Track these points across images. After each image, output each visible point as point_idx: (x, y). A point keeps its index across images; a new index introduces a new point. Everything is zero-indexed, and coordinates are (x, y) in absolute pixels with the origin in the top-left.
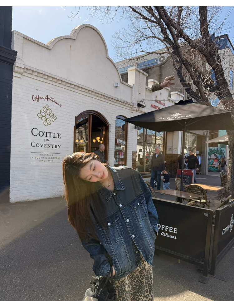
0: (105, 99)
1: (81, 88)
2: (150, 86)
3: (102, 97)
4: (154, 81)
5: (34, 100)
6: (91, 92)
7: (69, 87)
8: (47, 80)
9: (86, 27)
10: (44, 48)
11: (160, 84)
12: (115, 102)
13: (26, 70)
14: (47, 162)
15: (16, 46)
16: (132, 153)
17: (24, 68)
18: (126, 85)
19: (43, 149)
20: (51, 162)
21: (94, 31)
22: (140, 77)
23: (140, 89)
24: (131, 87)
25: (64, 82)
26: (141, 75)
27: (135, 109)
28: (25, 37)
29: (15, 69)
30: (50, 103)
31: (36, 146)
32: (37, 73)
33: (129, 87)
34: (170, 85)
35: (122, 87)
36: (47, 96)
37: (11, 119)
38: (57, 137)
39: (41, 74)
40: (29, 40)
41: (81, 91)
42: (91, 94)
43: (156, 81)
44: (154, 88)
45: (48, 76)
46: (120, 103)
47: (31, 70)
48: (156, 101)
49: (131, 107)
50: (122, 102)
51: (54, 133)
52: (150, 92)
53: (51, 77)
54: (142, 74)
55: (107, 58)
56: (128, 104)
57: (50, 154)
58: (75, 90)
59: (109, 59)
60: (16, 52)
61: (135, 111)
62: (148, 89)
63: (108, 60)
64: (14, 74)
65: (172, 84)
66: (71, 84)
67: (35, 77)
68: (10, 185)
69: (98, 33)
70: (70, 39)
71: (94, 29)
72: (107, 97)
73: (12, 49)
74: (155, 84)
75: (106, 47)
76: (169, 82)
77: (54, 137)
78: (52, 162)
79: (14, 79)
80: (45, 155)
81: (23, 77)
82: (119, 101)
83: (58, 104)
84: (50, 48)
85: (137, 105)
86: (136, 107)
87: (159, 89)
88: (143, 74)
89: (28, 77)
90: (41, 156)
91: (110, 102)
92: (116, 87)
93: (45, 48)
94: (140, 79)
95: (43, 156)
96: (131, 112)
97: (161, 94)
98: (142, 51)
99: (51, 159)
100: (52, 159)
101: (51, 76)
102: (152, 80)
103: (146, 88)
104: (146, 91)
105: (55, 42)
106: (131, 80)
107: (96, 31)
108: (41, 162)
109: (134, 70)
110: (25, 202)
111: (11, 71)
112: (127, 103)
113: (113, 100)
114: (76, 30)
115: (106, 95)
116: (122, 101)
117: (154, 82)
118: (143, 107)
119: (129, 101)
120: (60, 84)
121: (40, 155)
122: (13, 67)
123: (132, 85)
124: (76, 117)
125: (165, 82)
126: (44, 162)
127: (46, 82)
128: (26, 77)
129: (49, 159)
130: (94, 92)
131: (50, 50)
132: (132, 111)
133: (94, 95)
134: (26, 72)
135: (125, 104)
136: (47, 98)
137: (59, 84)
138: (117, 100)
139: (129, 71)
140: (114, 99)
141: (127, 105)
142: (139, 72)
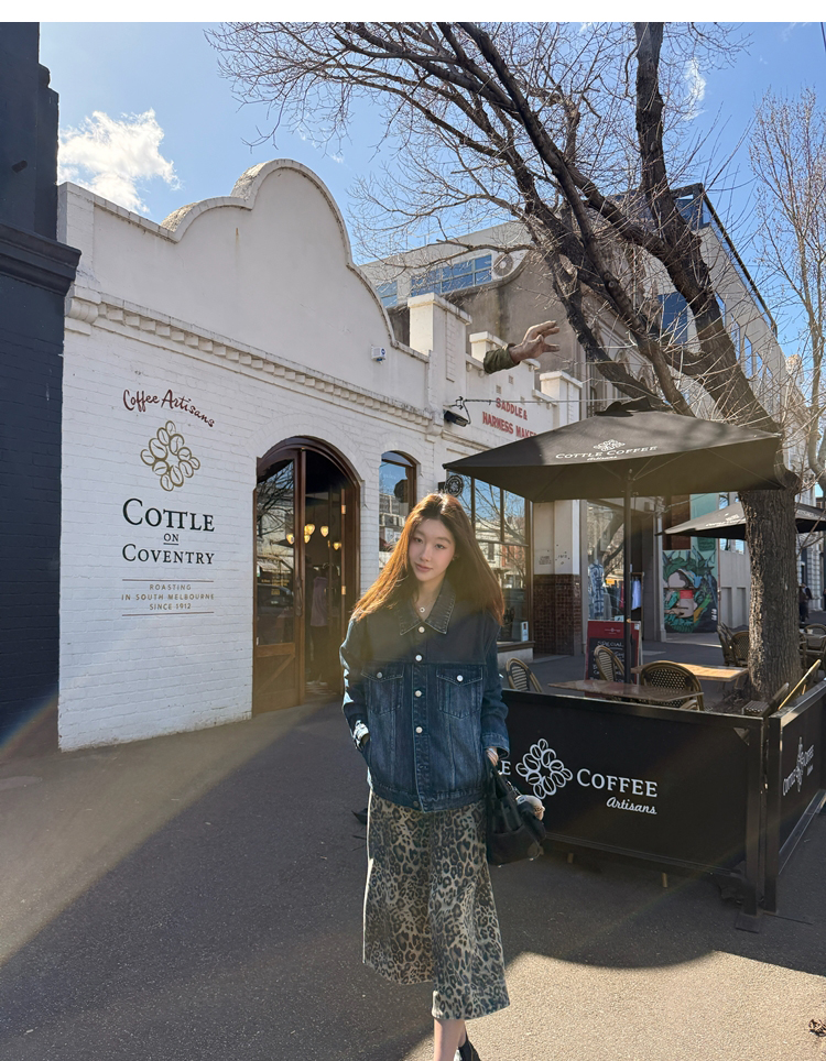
0: (347, 399)
1: (275, 364)
2: (479, 355)
3: (338, 392)
4: (490, 338)
5: (131, 406)
6: (302, 379)
7: (237, 362)
8: (169, 341)
9: (282, 168)
10: (157, 239)
11: (511, 349)
12: (377, 409)
13: (104, 308)
14: (174, 610)
15: (74, 230)
17: (98, 302)
18: (406, 352)
19: (159, 569)
20: (184, 610)
21: (306, 181)
22: (449, 326)
23: (449, 364)
24: (422, 360)
25: (222, 345)
26: (451, 319)
27: (439, 430)
28: (101, 204)
29: (72, 306)
30: (177, 415)
31: (137, 558)
32: (138, 318)
34: (543, 351)
35: (394, 358)
36: (170, 391)
37: (60, 472)
38: (203, 527)
39: (152, 320)
40: (112, 213)
41: (272, 374)
42: (303, 384)
43: (497, 340)
45: (173, 329)
46: (392, 410)
47: (121, 309)
48: (499, 403)
49: (426, 423)
50: (397, 408)
51: (193, 515)
52: (479, 374)
53: (182, 331)
54: (454, 317)
55: (348, 266)
56: (417, 416)
57: (184, 583)
58: (256, 371)
59: (353, 270)
60: (77, 254)
61: (439, 437)
62: (474, 366)
63: (351, 273)
64: (68, 323)
66: (241, 353)
67: (132, 333)
68: (61, 692)
69: (318, 187)
70: (236, 207)
71: (305, 176)
72: (351, 392)
73: (59, 240)
75: (343, 232)
76: (540, 342)
77: (193, 528)
78: (188, 611)
79: (69, 341)
80: (166, 586)
81: (96, 331)
82: (389, 405)
83: (203, 417)
84: (177, 237)
85: (442, 416)
86: (442, 422)
88: (458, 317)
89: (109, 331)
90: (155, 591)
91: (360, 409)
92: (379, 360)
93: (162, 237)
94: (449, 333)
95: (159, 592)
96: (426, 440)
97: (511, 378)
98: (447, 242)
100: (188, 601)
101: (180, 326)
102: (484, 335)
103: (467, 363)
104: (468, 371)
105: (192, 217)
106: (420, 337)
107: (312, 180)
108: (153, 611)
109: (428, 304)
111: (60, 313)
112: (413, 412)
113: (370, 403)
114: (251, 178)
115: (350, 388)
116: (398, 405)
118: (463, 422)
119: (418, 404)
120: (209, 352)
121: (151, 587)
122: (64, 301)
123: (426, 353)
124: (258, 459)
127: (164, 349)
128: (104, 333)
129: (179, 602)
130: (312, 378)
131: (175, 243)
132: (430, 438)
133: (314, 387)
134: (104, 317)
135: (406, 415)
136: (170, 399)
137: (206, 354)
138: (382, 403)
139: (413, 307)
140: (375, 400)
141: (413, 418)
142: (446, 310)
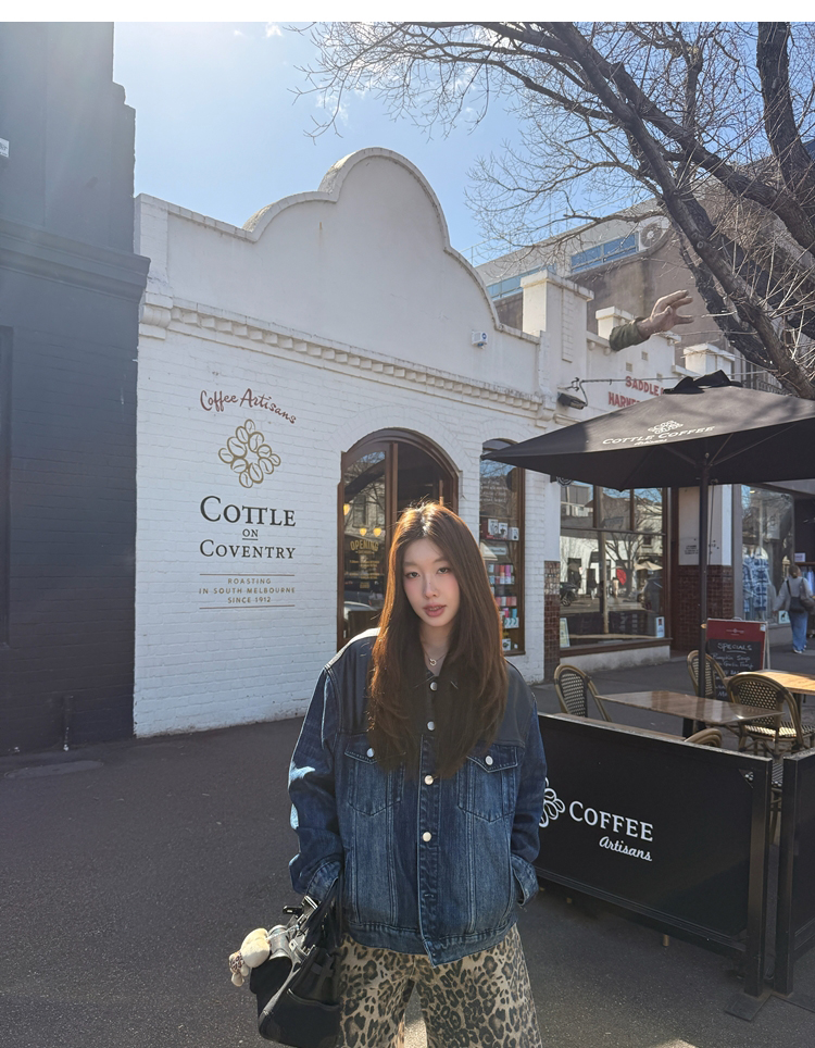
0: (442, 388)
1: (360, 357)
2: (605, 331)
3: (432, 381)
4: (618, 313)
5: (208, 406)
6: (391, 370)
7: (319, 357)
8: (247, 341)
9: (370, 157)
10: (234, 240)
11: (638, 324)
12: (478, 397)
13: (177, 315)
14: (253, 603)
15: (149, 242)
16: (543, 565)
17: (171, 307)
18: (515, 336)
19: (238, 564)
20: (264, 603)
21: (397, 167)
22: (565, 304)
23: (565, 344)
24: (531, 342)
25: (302, 341)
26: (568, 297)
27: (553, 416)
28: (175, 211)
29: (146, 312)
30: (258, 414)
31: (215, 553)
32: (213, 320)
33: (527, 340)
34: (675, 323)
35: (499, 343)
36: (249, 390)
37: (135, 472)
38: (284, 522)
39: (228, 321)
40: (188, 220)
42: (393, 376)
43: (626, 315)
44: (617, 338)
45: (250, 328)
46: (495, 397)
47: (195, 312)
48: (629, 382)
49: (535, 408)
50: (500, 395)
51: (273, 511)
52: (605, 352)
53: (259, 330)
54: (572, 294)
55: (445, 251)
56: (524, 401)
57: (263, 578)
58: (340, 366)
59: (451, 254)
60: (147, 261)
62: (597, 344)
63: (449, 258)
64: (142, 329)
65: (682, 321)
66: (324, 349)
67: (209, 335)
68: (136, 681)
69: (411, 173)
70: (319, 201)
71: (396, 162)
72: (446, 381)
73: (135, 252)
74: (623, 322)
76: (669, 314)
77: (273, 523)
78: (268, 604)
79: (144, 347)
80: (245, 580)
81: (170, 335)
82: (491, 392)
83: (284, 414)
84: (256, 237)
85: (555, 399)
86: (554, 406)
87: (637, 342)
88: (577, 294)
89: (185, 334)
90: (232, 585)
91: (458, 397)
92: (480, 345)
93: (240, 238)
94: (565, 311)
95: (239, 586)
96: (536, 426)
97: (645, 355)
98: (574, 216)
99: (263, 595)
100: (268, 594)
101: (257, 325)
102: (611, 311)
103: (589, 341)
104: (590, 349)
105: (271, 216)
106: (534, 319)
107: (404, 166)
108: (232, 605)
109: (541, 282)
110: (181, 735)
111: (134, 320)
112: (519, 397)
113: (469, 391)
114: (338, 171)
115: (445, 376)
116: (502, 391)
117: (619, 318)
118: (580, 405)
119: (526, 388)
120: (289, 349)
121: (230, 581)
122: (138, 308)
123: (537, 334)
124: (343, 454)
125: (655, 315)
126: (241, 604)
127: (242, 348)
128: (179, 336)
129: (258, 595)
130: (402, 368)
131: (253, 243)
133: (404, 378)
134: (177, 320)
135: (511, 401)
136: (249, 398)
137: (287, 352)
138: (483, 390)
139: (527, 287)
140: (474, 387)
141: (520, 403)
142: (561, 287)
